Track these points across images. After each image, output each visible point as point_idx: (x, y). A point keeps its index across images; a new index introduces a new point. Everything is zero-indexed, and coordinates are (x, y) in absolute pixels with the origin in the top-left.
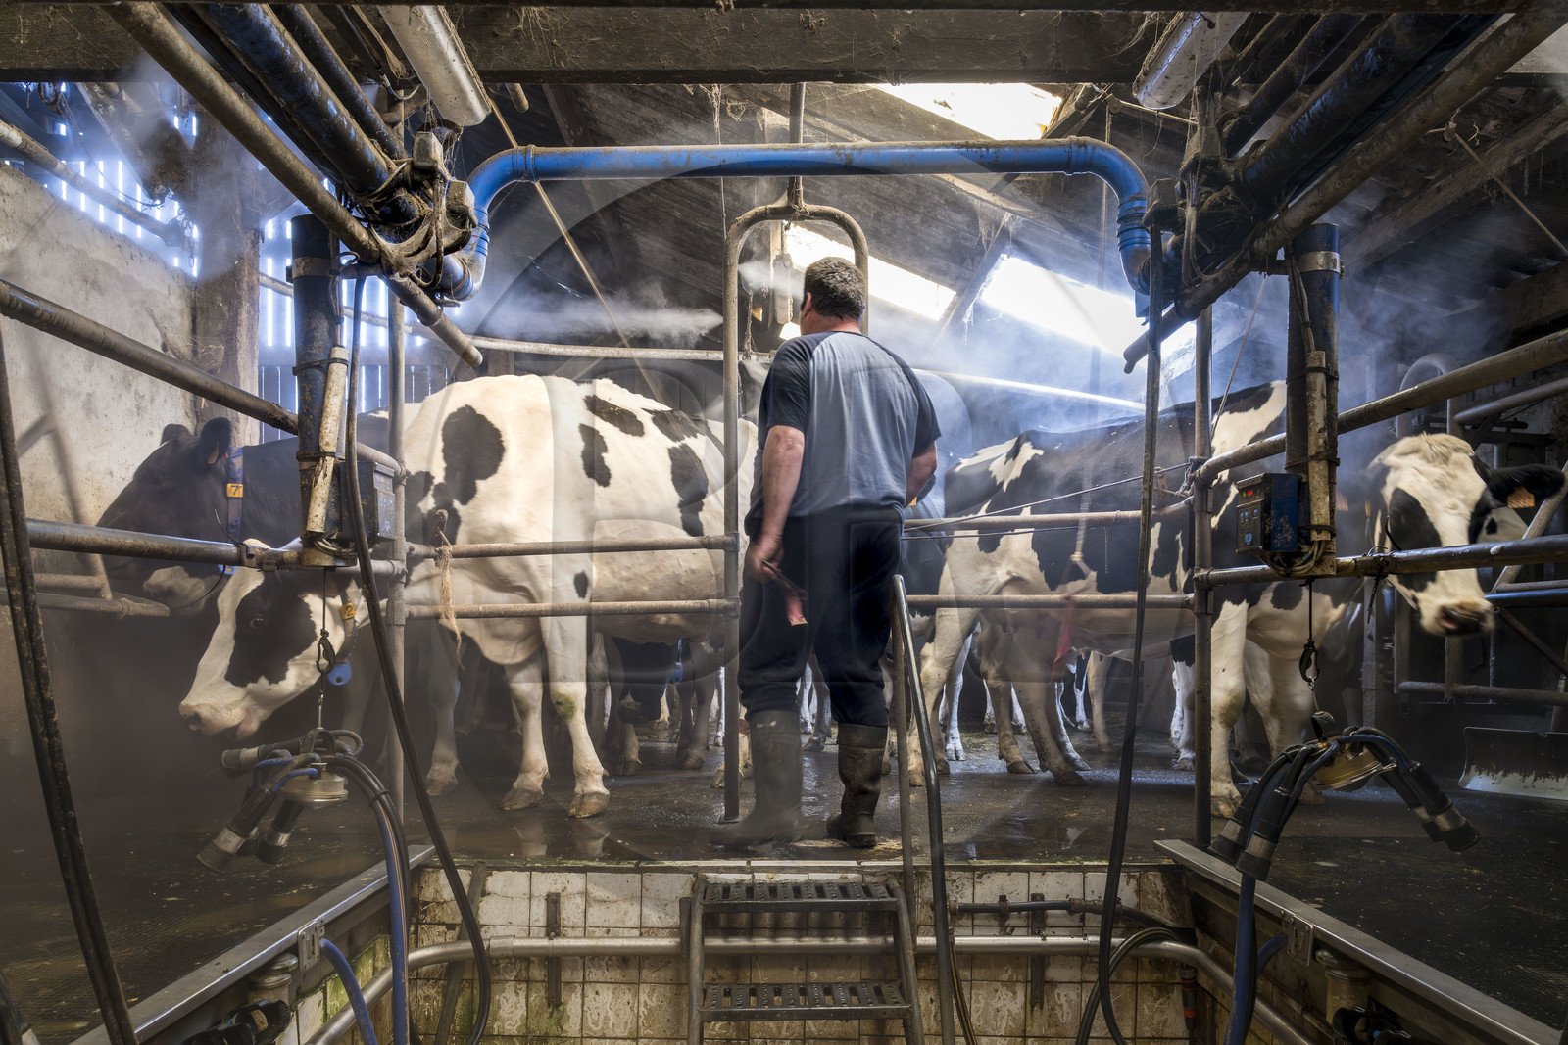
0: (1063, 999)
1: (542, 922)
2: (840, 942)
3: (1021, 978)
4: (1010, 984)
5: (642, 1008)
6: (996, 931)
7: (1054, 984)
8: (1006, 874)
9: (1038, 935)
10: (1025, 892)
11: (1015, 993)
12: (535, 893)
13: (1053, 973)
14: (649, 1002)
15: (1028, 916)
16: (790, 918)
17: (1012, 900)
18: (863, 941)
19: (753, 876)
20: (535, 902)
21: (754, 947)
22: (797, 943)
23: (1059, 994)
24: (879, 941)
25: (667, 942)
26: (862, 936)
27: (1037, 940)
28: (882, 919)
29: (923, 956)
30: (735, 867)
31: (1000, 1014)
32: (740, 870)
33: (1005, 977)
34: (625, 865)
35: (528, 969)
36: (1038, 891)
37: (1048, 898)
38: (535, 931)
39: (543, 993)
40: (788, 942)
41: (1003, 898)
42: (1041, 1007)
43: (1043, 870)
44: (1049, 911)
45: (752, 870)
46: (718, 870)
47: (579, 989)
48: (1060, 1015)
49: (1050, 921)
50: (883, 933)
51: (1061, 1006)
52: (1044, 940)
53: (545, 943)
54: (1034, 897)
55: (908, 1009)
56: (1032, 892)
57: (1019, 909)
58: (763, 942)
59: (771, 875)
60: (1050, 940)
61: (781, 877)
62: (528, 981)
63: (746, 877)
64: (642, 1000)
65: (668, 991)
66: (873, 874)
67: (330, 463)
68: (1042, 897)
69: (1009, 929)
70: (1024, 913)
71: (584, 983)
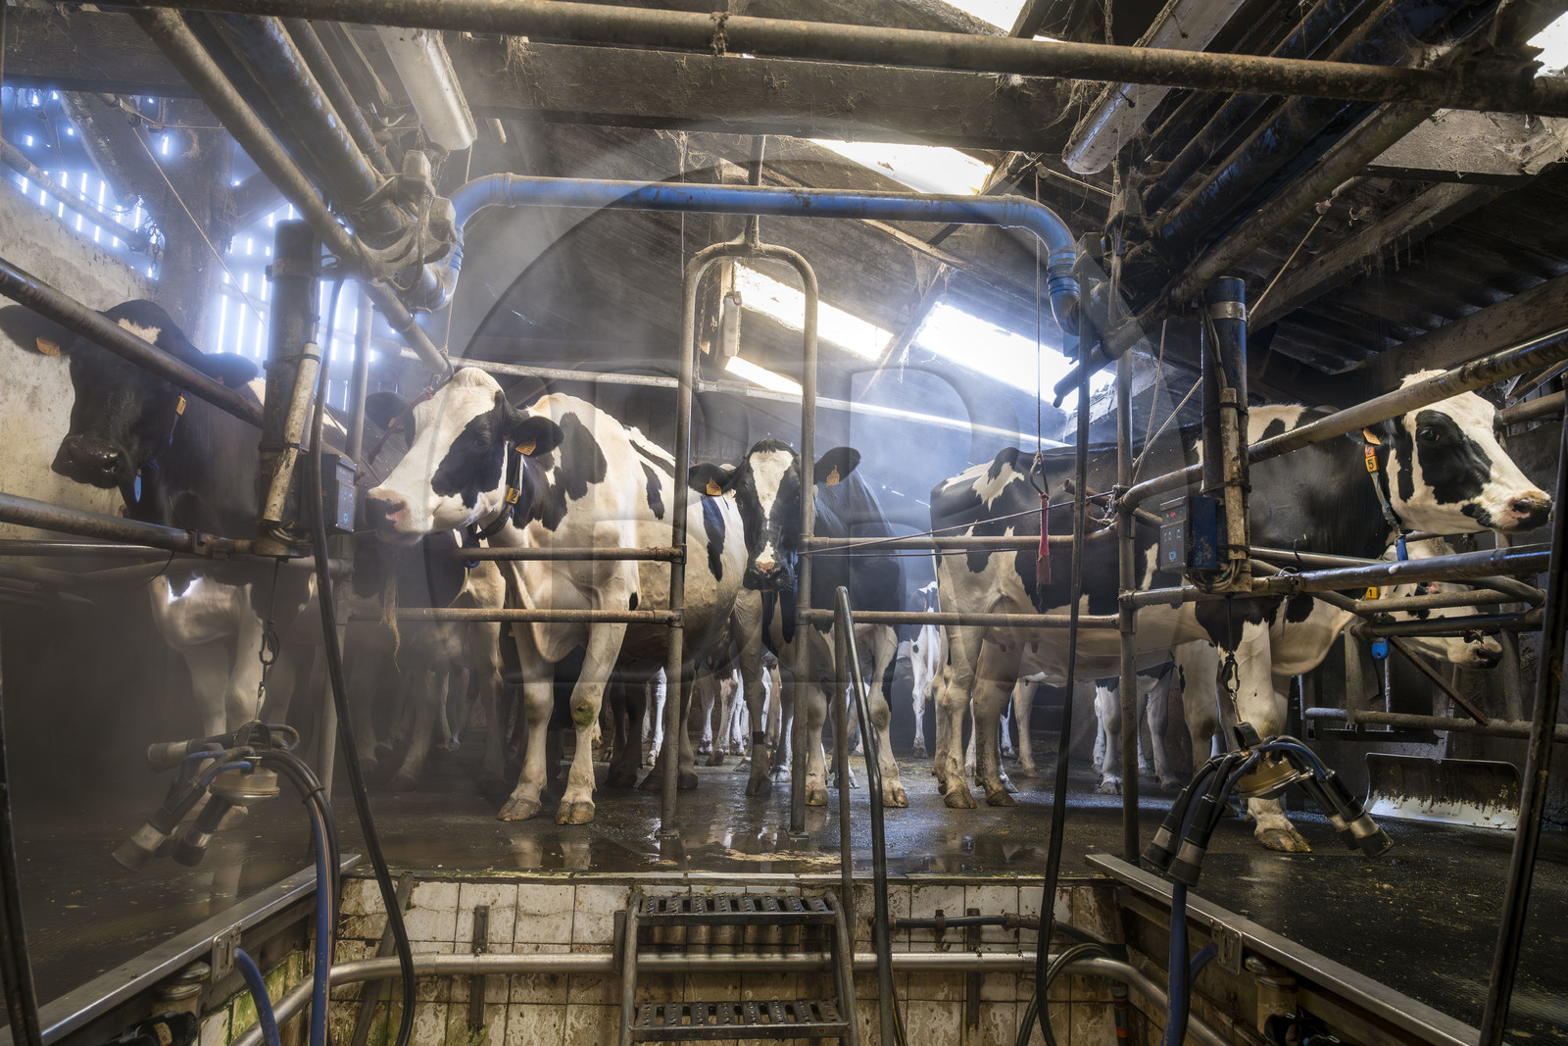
0: (998, 1020)
1: (469, 937)
2: (777, 958)
3: (957, 997)
4: (946, 1004)
5: (568, 1032)
6: (932, 947)
7: (989, 1003)
8: (942, 888)
9: (974, 951)
10: (962, 907)
11: (950, 1013)
12: (463, 905)
13: (989, 991)
14: (576, 1025)
15: (964, 932)
16: (726, 933)
17: (948, 915)
18: (800, 957)
19: (690, 889)
20: (462, 916)
21: (688, 964)
22: (733, 960)
23: (994, 1014)
24: (815, 957)
25: (599, 958)
26: (799, 952)
27: (973, 956)
28: (818, 933)
29: (862, 973)
30: (672, 880)
31: (935, 1035)
32: (678, 882)
33: (941, 996)
34: (559, 876)
35: (450, 988)
36: (974, 906)
37: (984, 913)
38: (460, 947)
39: (464, 1015)
40: (725, 958)
41: (939, 913)
42: (977, 1028)
43: (979, 884)
44: (984, 927)
45: (689, 882)
46: (653, 882)
47: (503, 1011)
48: (995, 1036)
49: (985, 937)
50: (819, 949)
51: (996, 1026)
52: (980, 956)
53: (470, 959)
54: (970, 912)
55: (845, 1027)
56: (968, 907)
57: (955, 924)
58: (700, 958)
59: (708, 888)
60: (986, 956)
61: (719, 890)
62: (449, 1002)
63: (684, 889)
64: (569, 1022)
65: (596, 1012)
66: (811, 887)
67: (294, 454)
68: (977, 912)
69: (945, 946)
70: (959, 928)
71: (508, 1004)
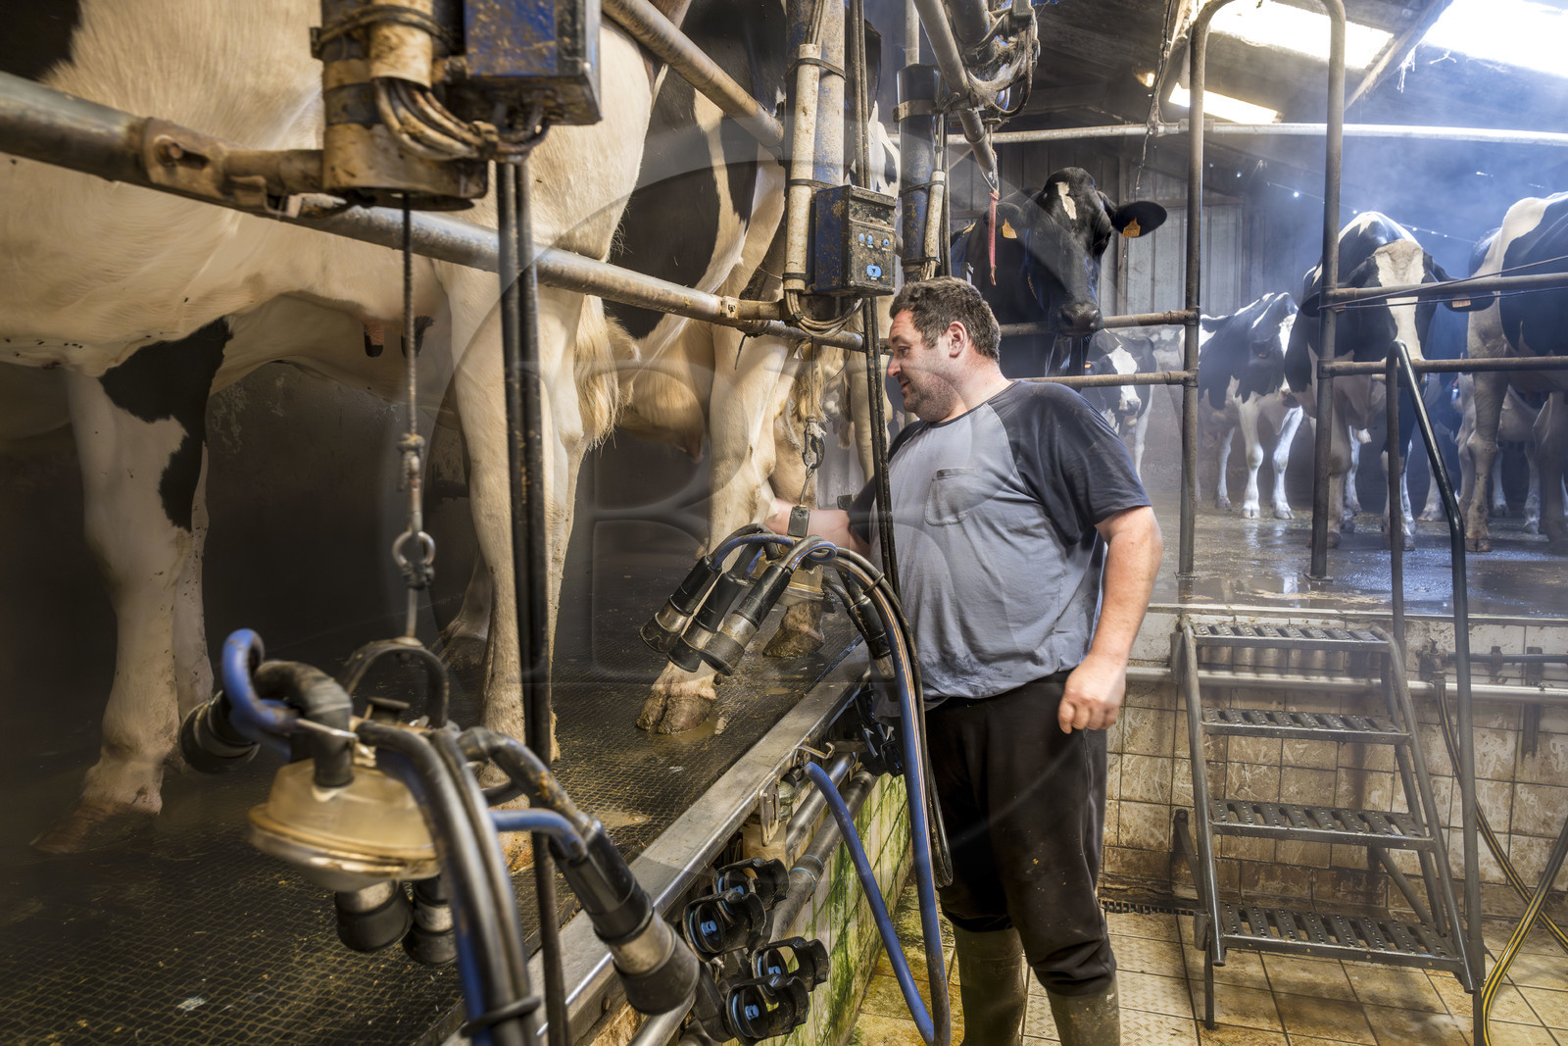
0: (1559, 749)
2: (1323, 680)
3: (1512, 726)
4: (1500, 732)
6: (1487, 680)
7: (1548, 734)
8: (1499, 627)
9: (1535, 685)
10: (1521, 644)
11: (1504, 740)
13: (1546, 724)
15: (1522, 668)
16: (1271, 654)
17: (1505, 652)
18: (1346, 681)
19: (1235, 619)
21: (1238, 681)
22: (1280, 679)
23: (1554, 745)
24: (1363, 682)
25: (1157, 671)
26: (1343, 676)
27: (1535, 690)
28: (1366, 660)
29: (1419, 697)
30: (1217, 610)
31: (1487, 759)
32: (1223, 612)
33: (1495, 724)
36: (1536, 645)
37: (1547, 651)
40: (1271, 677)
41: (1496, 649)
42: (1534, 755)
43: (1542, 625)
44: (1546, 664)
45: (1234, 613)
46: (1200, 612)
48: (1554, 764)
49: (1547, 674)
50: (1368, 675)
51: (1556, 756)
52: (1542, 689)
54: (1531, 650)
55: (1407, 737)
56: (1528, 645)
57: (1513, 660)
58: (1249, 676)
59: (1252, 618)
60: (1549, 691)
61: (1262, 620)
63: (1229, 619)
65: (1152, 715)
66: (1356, 621)
68: (1540, 650)
69: (1500, 680)
70: (1517, 664)
